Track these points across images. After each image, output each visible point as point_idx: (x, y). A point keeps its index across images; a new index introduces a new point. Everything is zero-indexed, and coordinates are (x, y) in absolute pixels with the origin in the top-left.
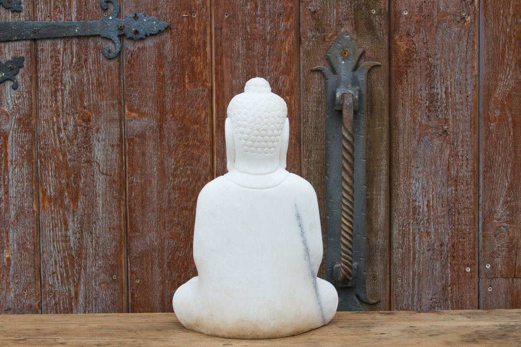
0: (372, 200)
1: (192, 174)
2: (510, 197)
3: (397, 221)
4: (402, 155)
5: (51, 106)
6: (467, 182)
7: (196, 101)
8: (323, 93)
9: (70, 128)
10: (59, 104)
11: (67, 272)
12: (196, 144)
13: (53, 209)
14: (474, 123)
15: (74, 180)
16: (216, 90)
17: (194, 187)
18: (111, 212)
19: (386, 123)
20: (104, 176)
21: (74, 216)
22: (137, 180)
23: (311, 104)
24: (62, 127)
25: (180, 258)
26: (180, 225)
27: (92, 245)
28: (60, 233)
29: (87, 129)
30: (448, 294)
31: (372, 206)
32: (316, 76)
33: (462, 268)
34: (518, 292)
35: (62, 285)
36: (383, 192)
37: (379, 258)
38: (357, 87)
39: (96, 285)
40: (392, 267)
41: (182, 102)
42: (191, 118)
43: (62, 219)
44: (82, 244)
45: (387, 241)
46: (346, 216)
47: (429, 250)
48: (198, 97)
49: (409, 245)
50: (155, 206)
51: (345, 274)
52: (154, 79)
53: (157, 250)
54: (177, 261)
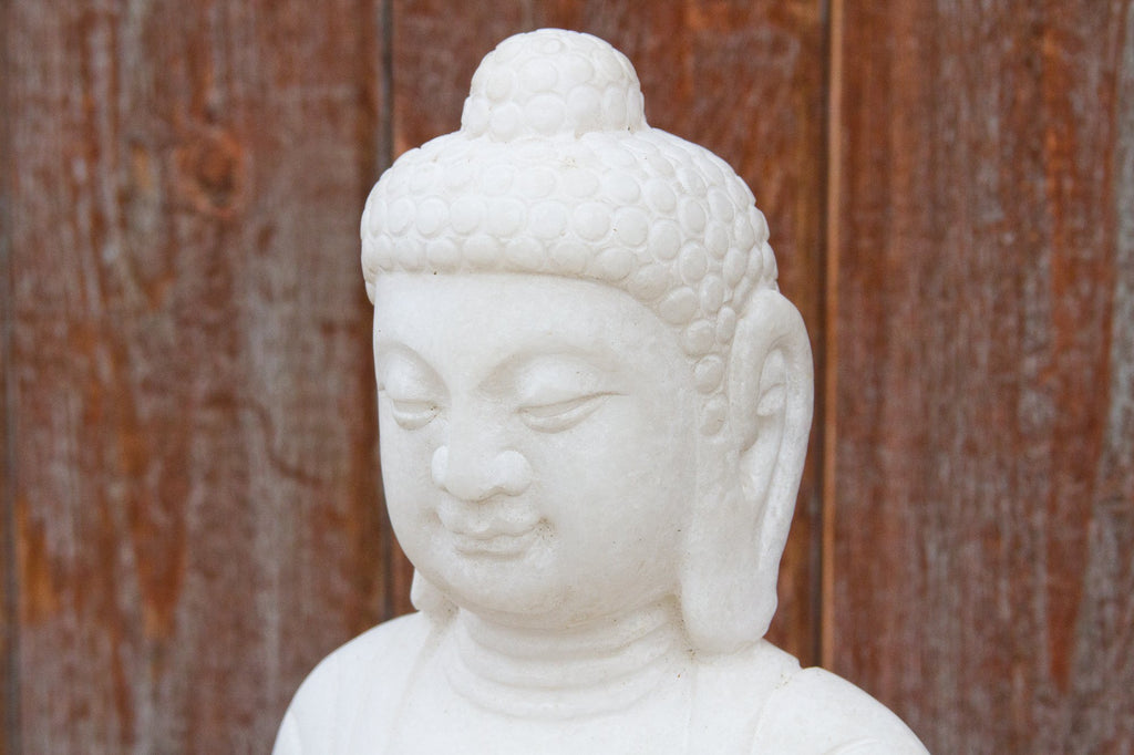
5: (66, 102)
9: (147, 220)
10: (101, 89)
16: (848, 50)
20: (289, 486)
21: (159, 670)
24: (112, 213)
29: (221, 233)
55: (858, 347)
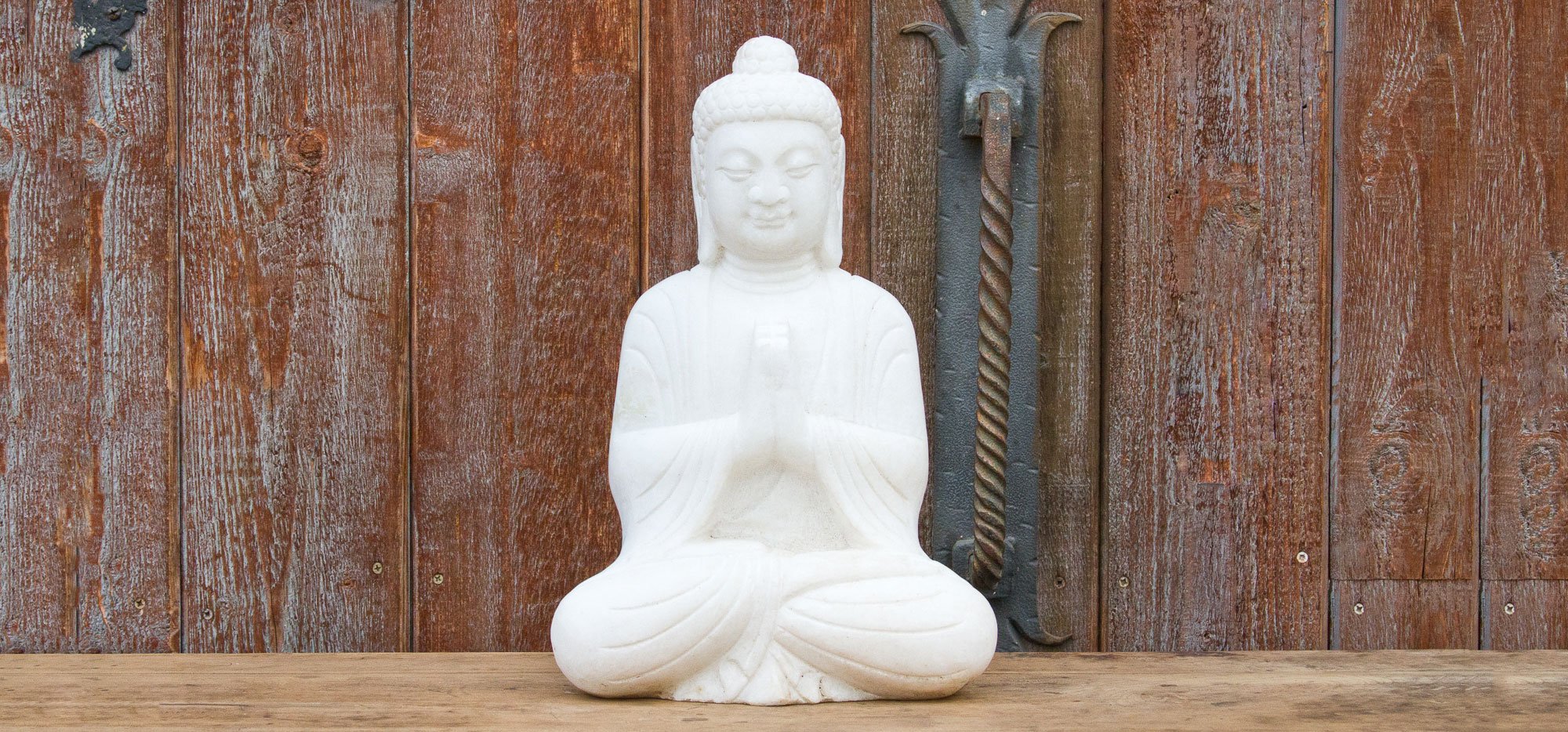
0: (1054, 372)
1: (586, 298)
2: (1411, 369)
3: (1120, 428)
4: (1132, 257)
5: (218, 117)
6: (1301, 328)
7: (599, 107)
8: (929, 92)
9: (267, 174)
10: (240, 110)
11: (252, 554)
12: (597, 220)
13: (217, 386)
14: (1322, 175)
15: (274, 310)
16: (652, 82)
17: (590, 334)
18: (371, 398)
19: (1093, 172)
20: (356, 302)
21: (272, 405)
22: (441, 314)
23: (898, 119)
24: (246, 172)
25: (550, 520)
26: (553, 432)
27: (320, 483)
28: (234, 451)
29: (312, 179)
30: (1250, 620)
31: (1054, 390)
32: (913, 47)
33: (1288, 553)
34: (1430, 617)
35: (238, 588)
36: (1082, 353)
37: (1071, 525)
38: (1020, 78)
39: (328, 588)
40: (1105, 548)
41: (562, 110)
42: (585, 153)
43: (241, 414)
44: (293, 479)
45: (1092, 482)
46: (989, 410)
47: (1201, 506)
48: (605, 99)
49: (1150, 490)
50: (487, 381)
51: (987, 562)
52: (490, 49)
53: (491, 498)
54: (542, 527)
55: (660, 215)
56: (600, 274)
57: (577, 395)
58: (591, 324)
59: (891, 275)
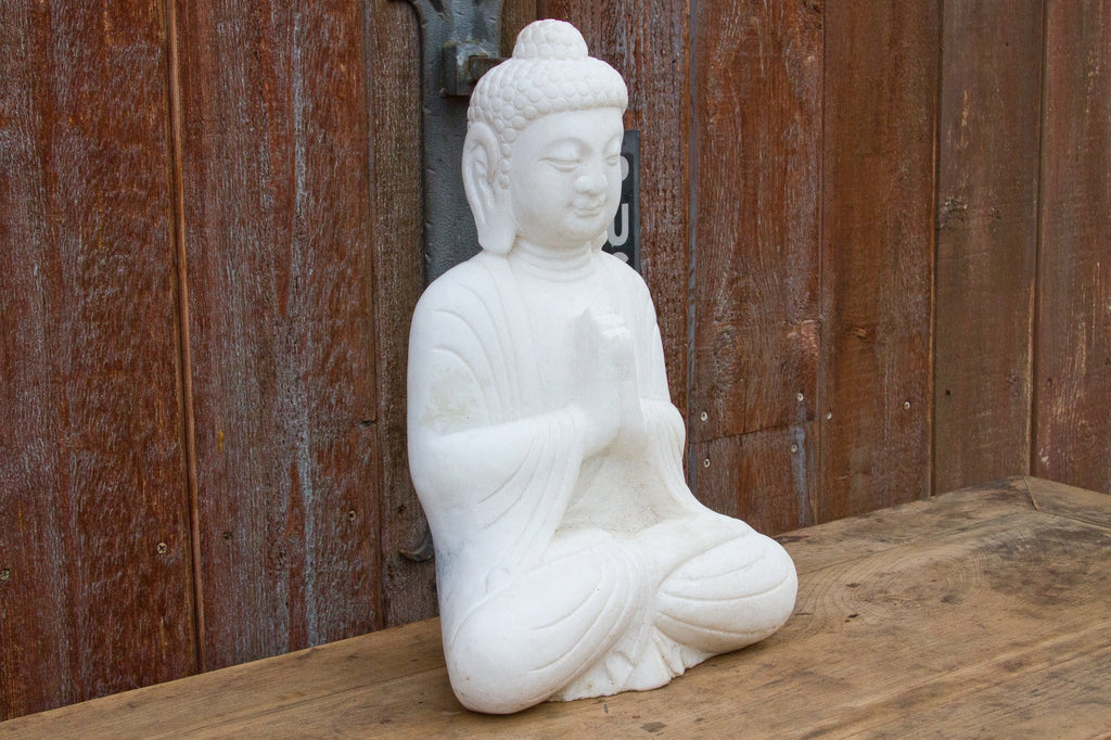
1: (130, 273)
2: (736, 270)
6: (672, 244)
7: (133, 79)
8: (412, 55)
12: (136, 194)
14: (686, 118)
16: (180, 51)
23: (389, 80)
25: (108, 498)
26: (105, 411)
32: (399, 13)
38: (485, 41)
41: (97, 83)
42: (121, 126)
48: (138, 70)
50: (40, 367)
52: (23, 20)
53: (51, 484)
54: (101, 505)
55: (193, 185)
56: (141, 247)
57: (127, 371)
58: (136, 300)
59: (387, 226)
